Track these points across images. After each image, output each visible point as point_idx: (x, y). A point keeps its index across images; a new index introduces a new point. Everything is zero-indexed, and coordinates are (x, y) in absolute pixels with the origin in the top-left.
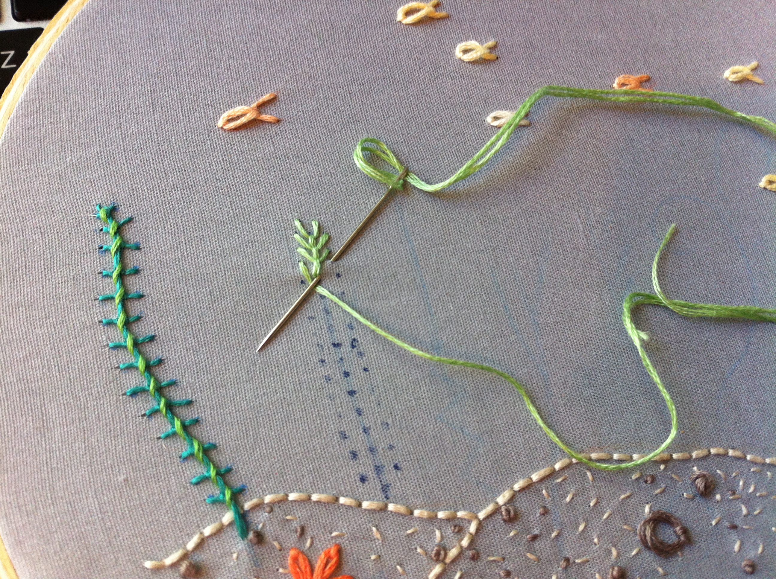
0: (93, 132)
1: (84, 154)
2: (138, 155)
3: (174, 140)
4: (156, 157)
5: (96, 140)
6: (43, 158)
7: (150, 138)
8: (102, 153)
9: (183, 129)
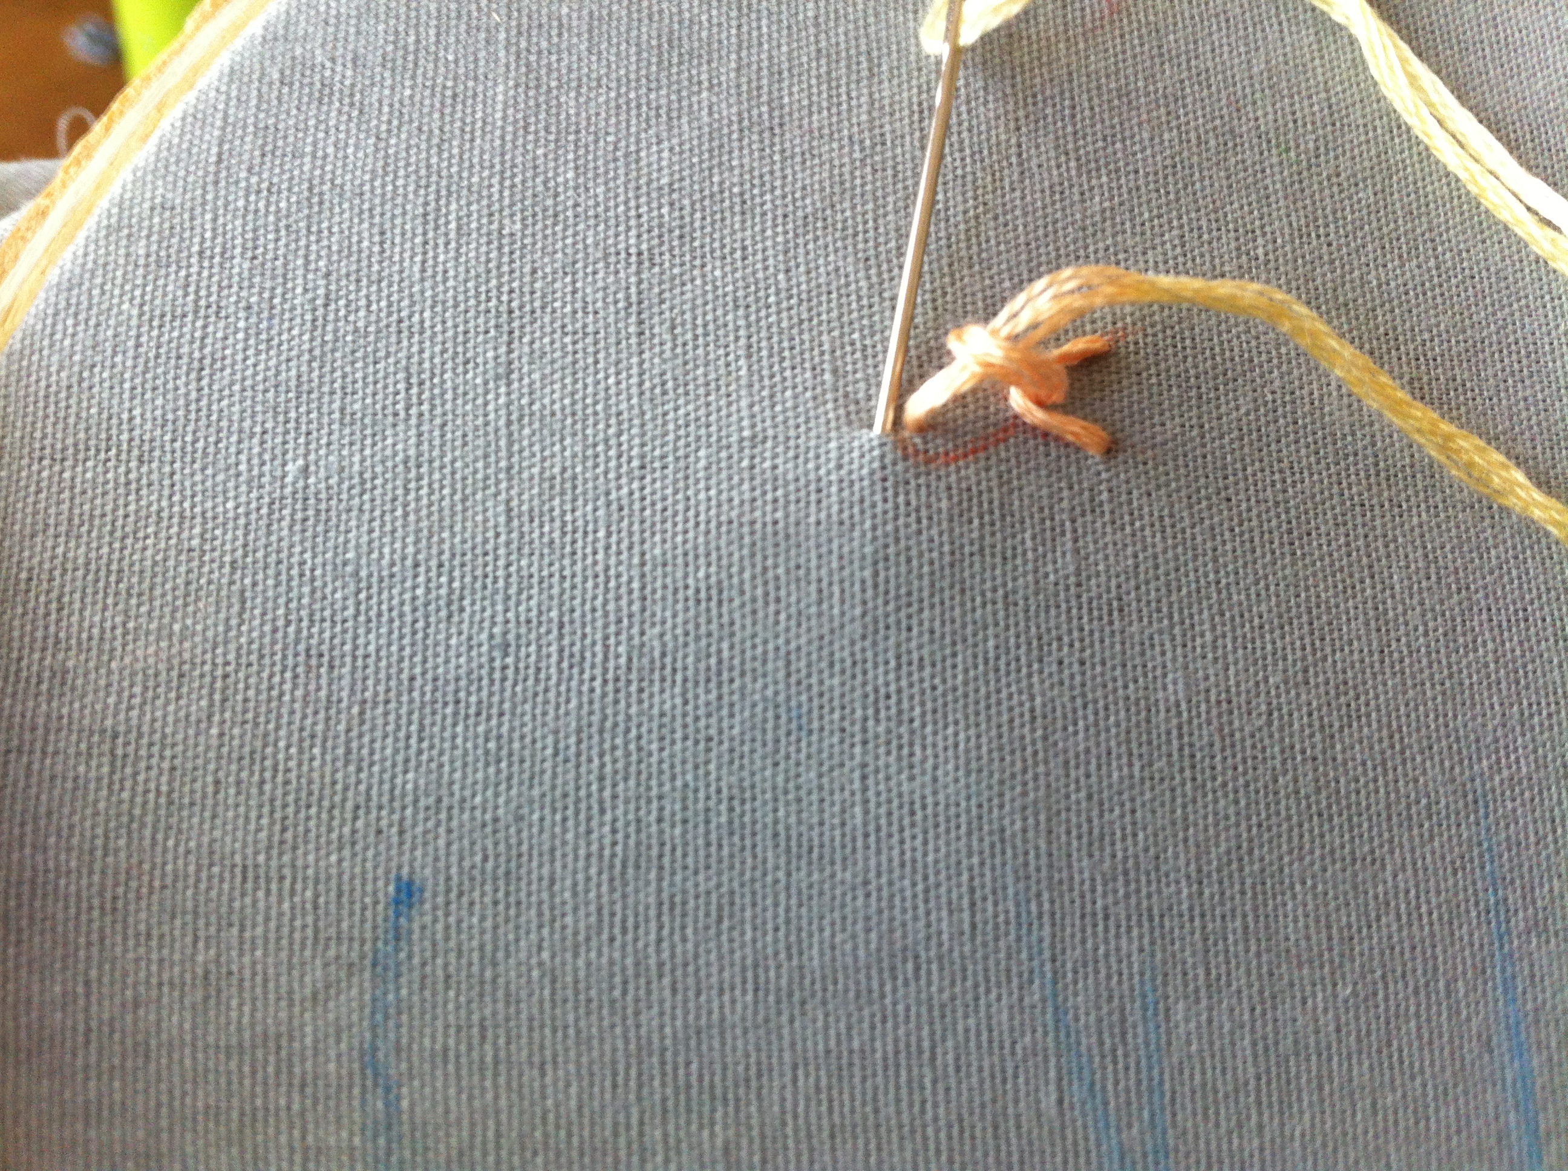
0: (401, 376)
1: (356, 459)
2: (557, 502)
3: (702, 463)
4: (625, 524)
5: (407, 409)
6: (200, 445)
7: (613, 442)
8: (424, 470)
9: (746, 423)
